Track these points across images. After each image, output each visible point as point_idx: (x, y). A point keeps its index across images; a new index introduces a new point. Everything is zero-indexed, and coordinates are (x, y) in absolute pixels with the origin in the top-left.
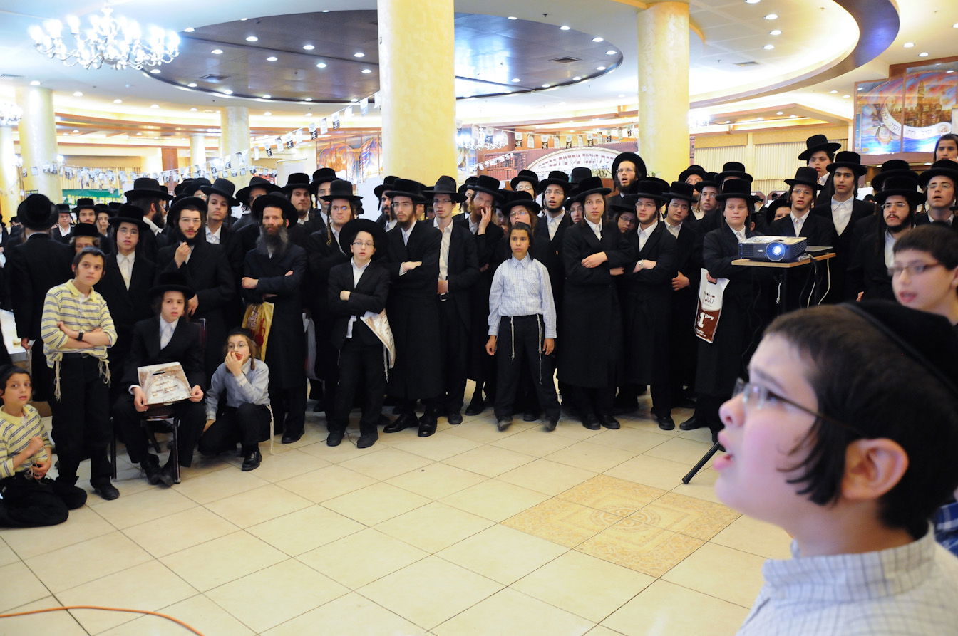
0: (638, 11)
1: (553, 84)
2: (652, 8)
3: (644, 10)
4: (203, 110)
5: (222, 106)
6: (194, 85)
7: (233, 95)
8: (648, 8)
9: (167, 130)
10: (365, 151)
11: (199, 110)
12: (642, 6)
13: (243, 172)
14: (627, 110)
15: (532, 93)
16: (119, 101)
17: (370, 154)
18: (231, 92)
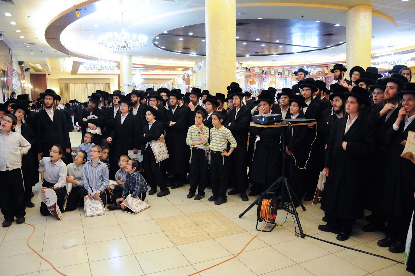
0: (345, 12)
1: (332, 46)
2: (351, 9)
3: (348, 10)
4: (189, 61)
5: (195, 59)
6: (180, 52)
7: (196, 55)
8: (350, 10)
9: (186, 69)
10: (263, 76)
11: (188, 61)
12: (347, 9)
13: (202, 85)
14: (375, 56)
15: (323, 50)
16: (157, 59)
17: (265, 77)
18: (196, 54)
